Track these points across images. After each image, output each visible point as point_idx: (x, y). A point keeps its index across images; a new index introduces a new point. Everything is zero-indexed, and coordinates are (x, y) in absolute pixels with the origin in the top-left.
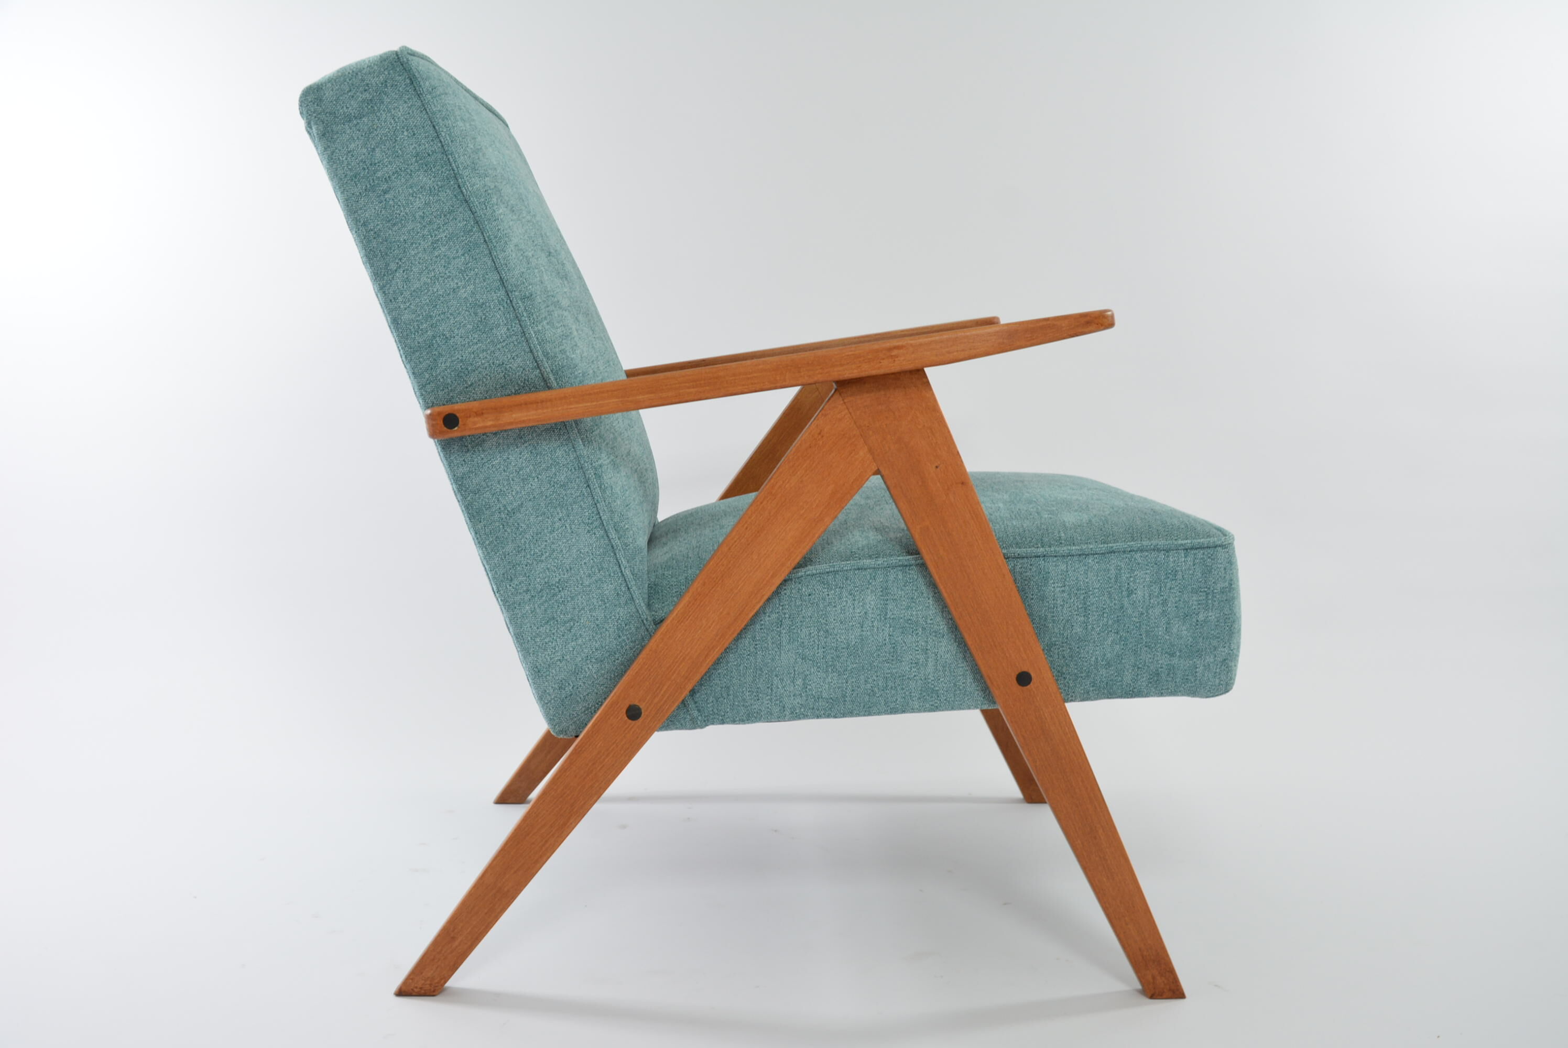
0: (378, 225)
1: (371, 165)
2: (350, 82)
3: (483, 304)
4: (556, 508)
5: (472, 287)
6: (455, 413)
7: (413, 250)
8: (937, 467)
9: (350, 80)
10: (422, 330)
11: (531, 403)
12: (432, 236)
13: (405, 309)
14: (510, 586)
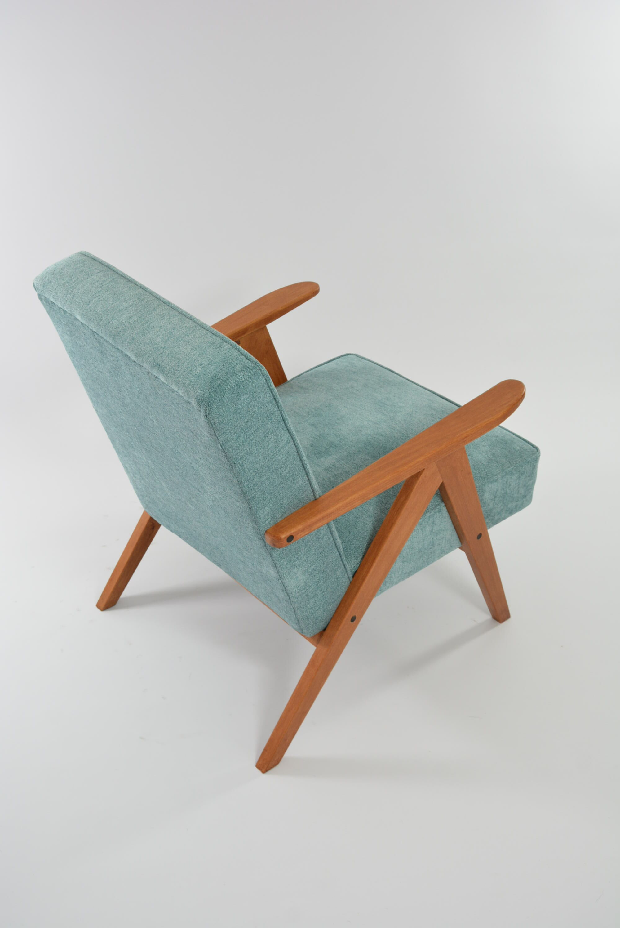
0: (247, 457)
1: (246, 429)
2: (237, 391)
3: (293, 474)
4: (319, 549)
5: (288, 468)
6: (292, 535)
7: (263, 462)
8: (462, 471)
9: (237, 390)
10: (265, 498)
11: (325, 517)
12: (272, 453)
13: (258, 491)
14: (297, 589)
